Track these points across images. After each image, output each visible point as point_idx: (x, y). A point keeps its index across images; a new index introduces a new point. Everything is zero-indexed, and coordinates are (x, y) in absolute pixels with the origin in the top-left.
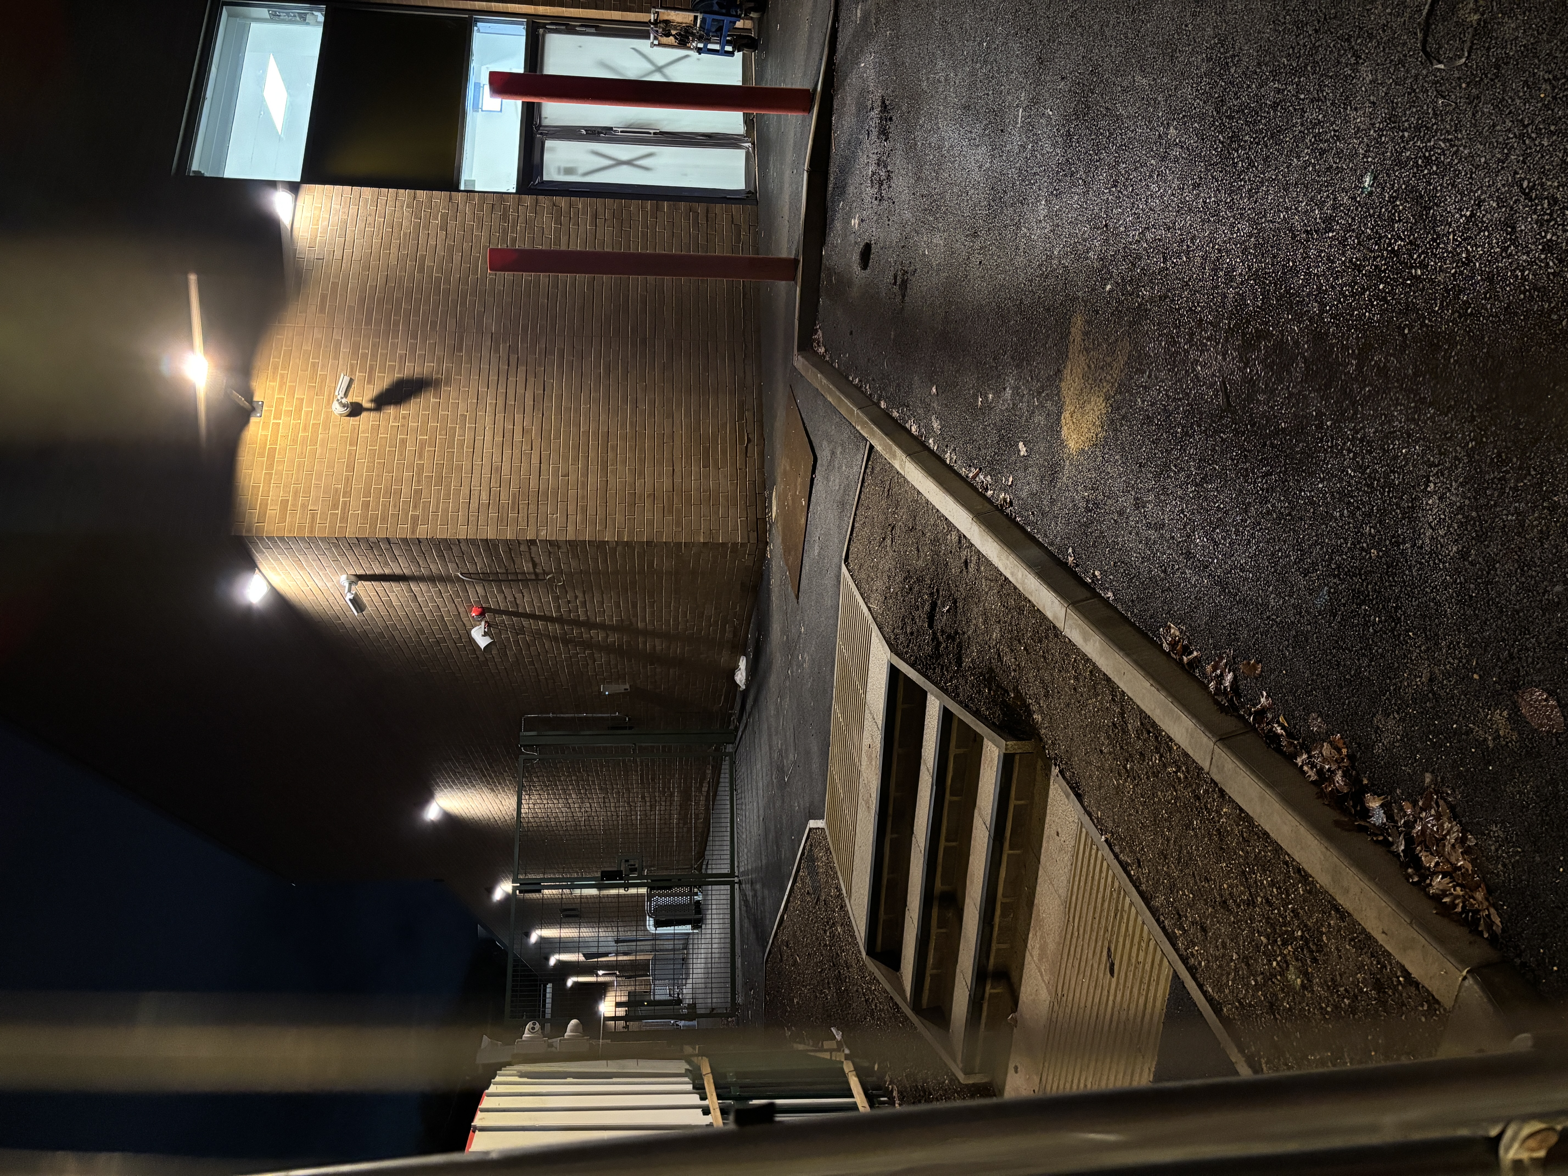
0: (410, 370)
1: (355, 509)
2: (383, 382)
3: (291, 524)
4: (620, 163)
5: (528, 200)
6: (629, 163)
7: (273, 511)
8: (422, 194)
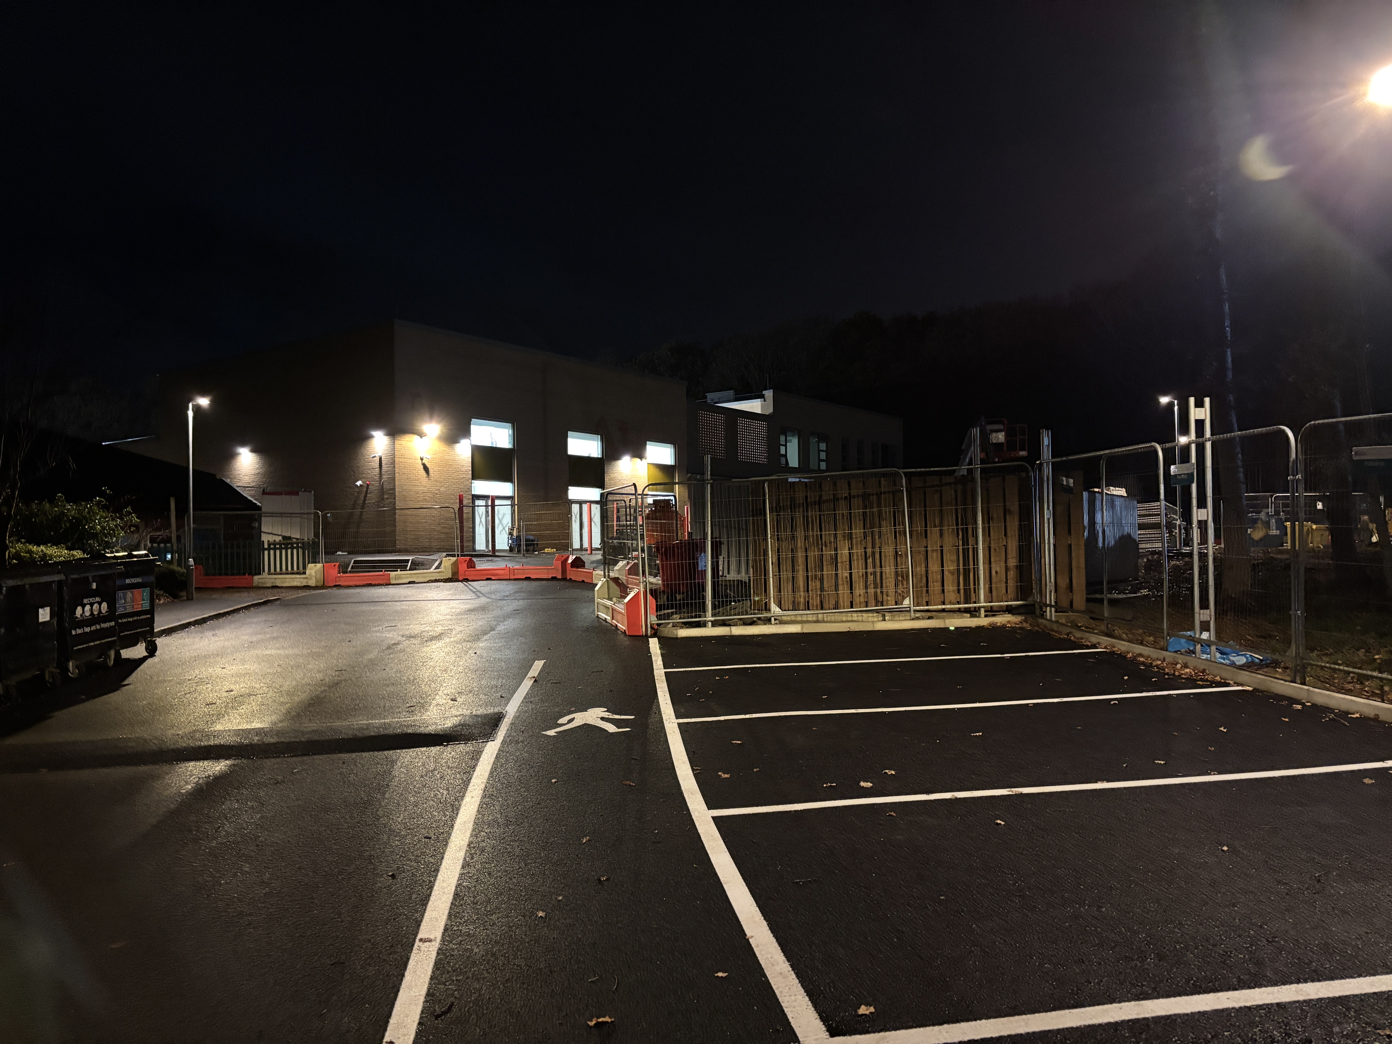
0: (431, 471)
1: (401, 460)
2: (428, 465)
3: (397, 446)
4: (481, 519)
5: (471, 497)
6: (481, 521)
7: (400, 442)
8: (471, 472)
